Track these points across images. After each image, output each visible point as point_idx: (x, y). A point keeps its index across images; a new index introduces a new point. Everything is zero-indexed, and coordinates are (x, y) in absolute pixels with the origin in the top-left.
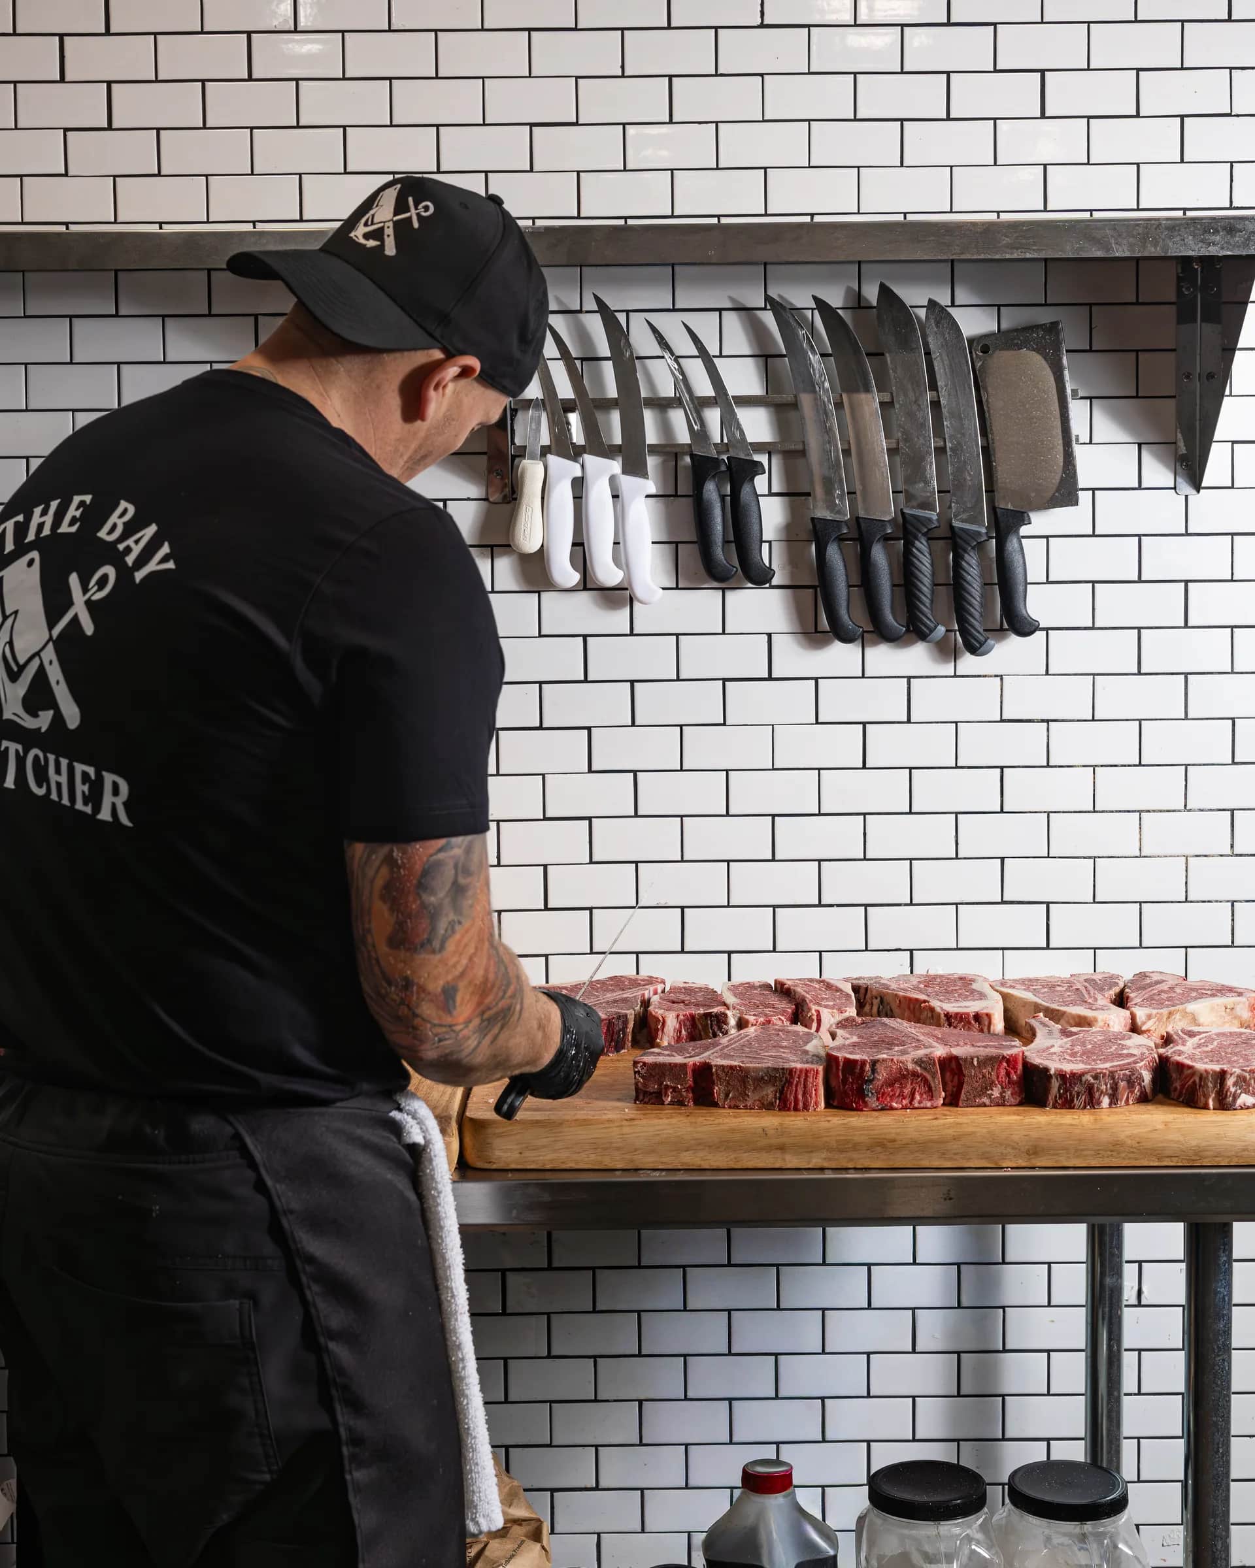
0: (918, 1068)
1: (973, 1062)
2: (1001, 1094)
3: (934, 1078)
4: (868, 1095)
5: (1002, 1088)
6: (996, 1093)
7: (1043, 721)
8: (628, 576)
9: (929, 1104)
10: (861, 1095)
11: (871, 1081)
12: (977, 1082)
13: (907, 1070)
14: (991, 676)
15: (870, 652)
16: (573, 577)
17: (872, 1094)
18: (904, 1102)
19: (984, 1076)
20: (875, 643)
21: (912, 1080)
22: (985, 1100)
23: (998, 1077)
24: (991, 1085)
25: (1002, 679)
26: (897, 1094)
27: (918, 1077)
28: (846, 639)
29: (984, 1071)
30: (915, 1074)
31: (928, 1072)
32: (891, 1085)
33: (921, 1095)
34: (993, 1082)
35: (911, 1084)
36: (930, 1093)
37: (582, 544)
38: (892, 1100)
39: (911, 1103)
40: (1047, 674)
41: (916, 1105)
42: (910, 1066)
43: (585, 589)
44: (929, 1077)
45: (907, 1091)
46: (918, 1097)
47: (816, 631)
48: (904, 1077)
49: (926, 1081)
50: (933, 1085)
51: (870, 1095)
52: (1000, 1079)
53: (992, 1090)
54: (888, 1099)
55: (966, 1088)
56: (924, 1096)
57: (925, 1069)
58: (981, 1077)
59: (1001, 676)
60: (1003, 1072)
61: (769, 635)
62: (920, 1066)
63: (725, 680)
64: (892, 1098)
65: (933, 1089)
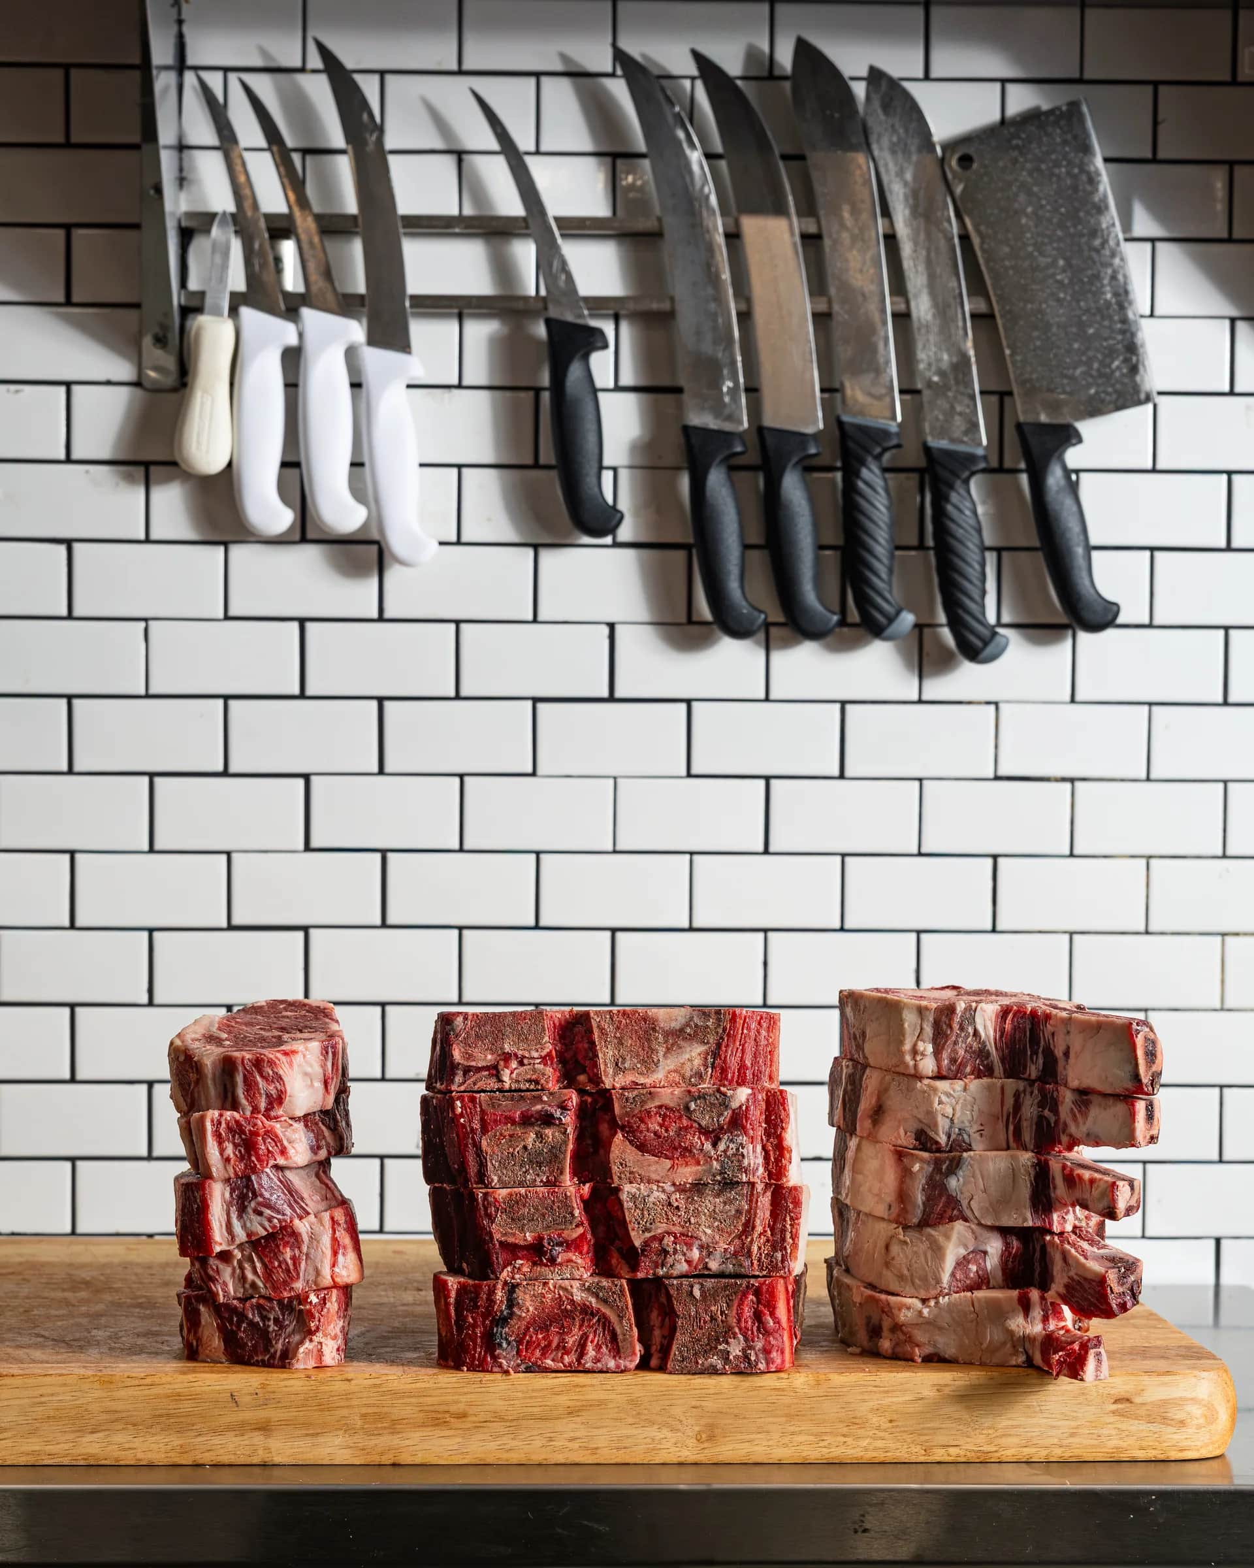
0: (593, 1300)
1: (691, 1292)
2: (744, 1351)
3: (621, 1318)
4: (500, 1345)
5: (746, 1340)
6: (735, 1349)
7: (1064, 780)
8: (377, 518)
9: (612, 1364)
10: (491, 1345)
11: (504, 1321)
12: (701, 1328)
13: (572, 1302)
14: (979, 703)
15: (780, 658)
16: (282, 518)
17: (509, 1343)
18: (567, 1359)
19: (713, 1319)
20: (787, 644)
21: (583, 1320)
22: (715, 1360)
23: (739, 1321)
24: (727, 1334)
25: (997, 709)
26: (554, 1345)
27: (593, 1315)
28: (739, 632)
29: (713, 1308)
30: (586, 1310)
31: (612, 1307)
32: (545, 1328)
33: (598, 1348)
34: (730, 1328)
35: (580, 1329)
36: (615, 1346)
37: (297, 465)
38: (544, 1355)
39: (579, 1360)
40: (1073, 701)
41: (589, 1365)
42: (578, 1296)
43: (304, 540)
44: (613, 1318)
45: (571, 1341)
46: (591, 1352)
47: (690, 621)
48: (567, 1314)
49: (605, 1322)
50: (619, 1331)
51: (505, 1345)
52: (743, 1325)
53: (727, 1343)
54: (538, 1353)
55: (680, 1338)
56: (604, 1349)
57: (605, 1301)
58: (708, 1318)
59: (996, 704)
60: (748, 1312)
61: (612, 626)
62: (597, 1296)
63: (536, 700)
64: (545, 1351)
65: (620, 1337)
